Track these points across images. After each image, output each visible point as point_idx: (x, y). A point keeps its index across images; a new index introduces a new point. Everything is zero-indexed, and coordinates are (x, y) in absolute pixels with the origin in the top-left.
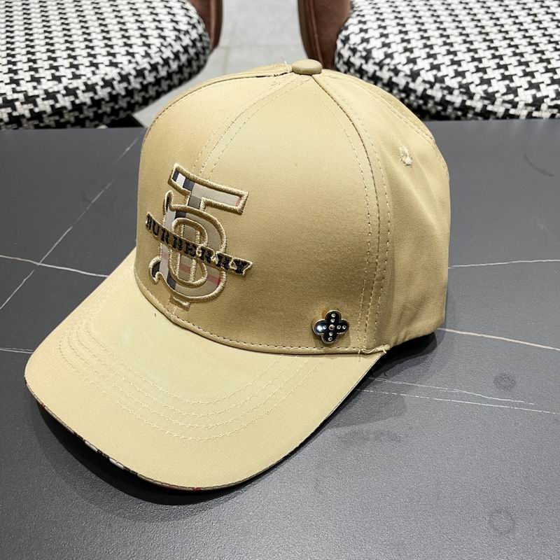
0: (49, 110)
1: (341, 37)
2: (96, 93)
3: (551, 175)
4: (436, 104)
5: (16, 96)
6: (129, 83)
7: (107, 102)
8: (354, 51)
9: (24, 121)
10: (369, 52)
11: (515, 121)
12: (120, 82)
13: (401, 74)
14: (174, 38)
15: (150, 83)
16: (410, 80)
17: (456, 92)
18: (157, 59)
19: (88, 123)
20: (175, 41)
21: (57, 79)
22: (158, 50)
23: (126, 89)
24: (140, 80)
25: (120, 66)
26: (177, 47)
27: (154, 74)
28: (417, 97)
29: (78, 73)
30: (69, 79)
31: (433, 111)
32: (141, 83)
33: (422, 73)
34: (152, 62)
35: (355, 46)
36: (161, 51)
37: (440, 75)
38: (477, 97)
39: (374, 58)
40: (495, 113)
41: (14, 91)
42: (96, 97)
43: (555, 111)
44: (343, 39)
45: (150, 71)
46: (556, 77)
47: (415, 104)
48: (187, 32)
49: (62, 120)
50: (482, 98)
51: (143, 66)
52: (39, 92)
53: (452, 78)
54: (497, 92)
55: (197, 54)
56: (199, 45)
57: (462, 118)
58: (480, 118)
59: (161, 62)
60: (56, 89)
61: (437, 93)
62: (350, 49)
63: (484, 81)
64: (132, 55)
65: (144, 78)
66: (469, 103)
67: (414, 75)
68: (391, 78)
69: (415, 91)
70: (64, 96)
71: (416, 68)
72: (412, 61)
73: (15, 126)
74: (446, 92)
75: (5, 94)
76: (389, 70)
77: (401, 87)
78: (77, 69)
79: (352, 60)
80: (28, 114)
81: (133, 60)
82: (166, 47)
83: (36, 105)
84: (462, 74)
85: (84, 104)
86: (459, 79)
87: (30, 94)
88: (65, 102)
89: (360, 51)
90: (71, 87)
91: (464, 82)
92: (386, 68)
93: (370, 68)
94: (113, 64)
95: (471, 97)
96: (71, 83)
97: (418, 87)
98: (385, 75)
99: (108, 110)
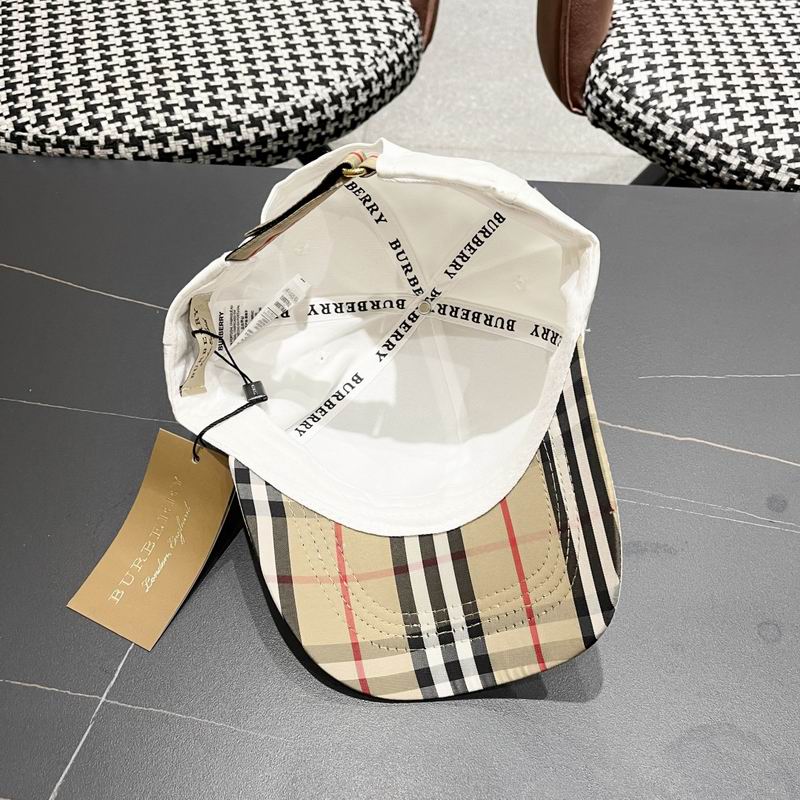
0: (252, 138)
1: (597, 61)
2: (304, 119)
4: (708, 162)
5: (218, 121)
6: (340, 106)
7: (315, 129)
8: (613, 83)
9: (224, 151)
10: (632, 87)
12: (331, 105)
13: (670, 122)
14: (389, 44)
15: (361, 104)
16: (680, 130)
17: (734, 152)
18: (371, 74)
20: (390, 48)
21: (262, 100)
22: (372, 61)
23: (336, 112)
24: (352, 101)
25: (331, 83)
26: (393, 56)
27: (367, 92)
28: (686, 152)
29: (285, 93)
30: (275, 101)
31: (704, 170)
32: (353, 105)
33: (695, 122)
34: (366, 78)
35: (615, 77)
36: (375, 63)
37: (716, 128)
38: (758, 161)
39: (638, 97)
40: (778, 182)
41: (216, 116)
42: (305, 124)
44: (600, 65)
45: (363, 90)
47: (682, 159)
48: (403, 35)
49: (265, 150)
50: (764, 162)
51: (355, 84)
52: (244, 117)
53: (731, 134)
54: (783, 157)
55: (411, 62)
56: (414, 49)
57: (738, 183)
58: (759, 186)
59: (376, 77)
60: (262, 115)
61: (711, 150)
62: (607, 79)
63: (768, 143)
64: (344, 68)
65: (356, 99)
66: (748, 167)
67: (686, 126)
68: (656, 124)
69: (685, 145)
70: (270, 122)
71: (688, 116)
72: (684, 106)
74: (722, 151)
75: (206, 118)
76: (655, 114)
77: (668, 138)
78: (284, 87)
79: (609, 93)
80: (229, 144)
81: (346, 77)
82: (380, 57)
83: (239, 133)
84: (743, 130)
85: (291, 131)
86: (740, 136)
87: (233, 120)
88: (270, 129)
89: (621, 86)
90: (278, 111)
91: (745, 140)
92: (652, 111)
93: (631, 108)
94: (324, 82)
95: (752, 160)
96: (278, 107)
97: (689, 139)
98: (650, 119)
99: (314, 137)
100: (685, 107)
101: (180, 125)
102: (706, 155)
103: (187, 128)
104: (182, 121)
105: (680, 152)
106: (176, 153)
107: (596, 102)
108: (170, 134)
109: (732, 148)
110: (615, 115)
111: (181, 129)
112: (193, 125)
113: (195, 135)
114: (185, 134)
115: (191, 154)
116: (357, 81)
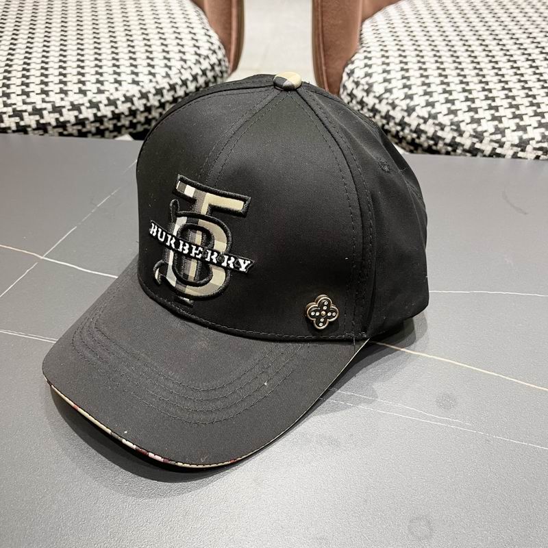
0: (73, 120)
1: (347, 70)
2: (116, 107)
3: (526, 214)
4: (428, 138)
5: (44, 105)
6: (148, 100)
7: (126, 116)
8: (357, 84)
9: (49, 128)
10: (371, 85)
11: (501, 159)
13: (398, 109)
14: (194, 61)
15: (168, 102)
16: (405, 114)
17: (447, 129)
18: (176, 80)
19: (107, 134)
20: (195, 64)
21: (83, 92)
22: (178, 71)
23: (145, 105)
24: (158, 97)
25: (141, 84)
26: (197, 70)
27: (172, 93)
28: (411, 131)
29: (102, 88)
30: (94, 93)
31: (426, 145)
32: (159, 101)
33: (417, 108)
34: (171, 82)
35: (359, 80)
36: (180, 72)
37: (433, 111)
38: (466, 135)
39: (374, 92)
40: (483, 151)
41: (44, 101)
42: (117, 111)
43: (540, 153)
44: (349, 72)
45: (168, 91)
46: (543, 121)
47: (409, 137)
48: (207, 57)
49: (84, 130)
50: (471, 136)
51: (162, 86)
52: (66, 103)
53: (445, 115)
54: (486, 131)
55: (215, 77)
56: (217, 69)
57: (452, 153)
58: (468, 155)
59: (180, 83)
60: (81, 102)
61: (429, 128)
62: (353, 81)
63: (473, 121)
64: (154, 75)
65: (162, 96)
66: (458, 140)
67: (410, 111)
68: (388, 111)
69: (409, 125)
70: (88, 108)
71: (412, 104)
73: (41, 132)
74: (438, 128)
75: (35, 103)
76: (387, 103)
77: (397, 121)
78: (102, 84)
79: (355, 92)
80: (53, 123)
81: (154, 80)
82: (185, 69)
83: (61, 115)
84: (454, 112)
85: (105, 116)
86: (452, 116)
87: (57, 105)
88: (88, 114)
89: (363, 85)
90: (94, 100)
91: (456, 119)
92: (384, 102)
93: (370, 101)
94: (135, 83)
95: (461, 135)
96: (95, 97)
97: (413, 121)
98: (383, 108)
99: (127, 123)
100: (410, 97)
101: (14, 106)
102: (425, 133)
103: (19, 109)
104: (15, 104)
105: (407, 131)
106: (9, 128)
107: (346, 99)
108: (5, 113)
109: (445, 126)
110: (359, 107)
111: (14, 110)
112: (24, 107)
113: (25, 115)
114: (18, 114)
115: (22, 130)
116: (164, 84)
